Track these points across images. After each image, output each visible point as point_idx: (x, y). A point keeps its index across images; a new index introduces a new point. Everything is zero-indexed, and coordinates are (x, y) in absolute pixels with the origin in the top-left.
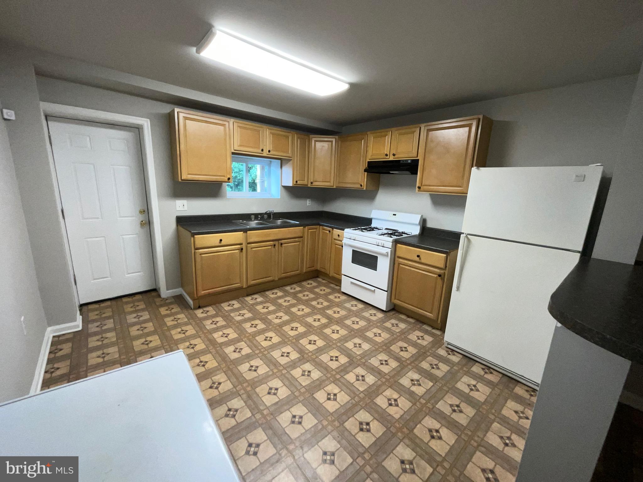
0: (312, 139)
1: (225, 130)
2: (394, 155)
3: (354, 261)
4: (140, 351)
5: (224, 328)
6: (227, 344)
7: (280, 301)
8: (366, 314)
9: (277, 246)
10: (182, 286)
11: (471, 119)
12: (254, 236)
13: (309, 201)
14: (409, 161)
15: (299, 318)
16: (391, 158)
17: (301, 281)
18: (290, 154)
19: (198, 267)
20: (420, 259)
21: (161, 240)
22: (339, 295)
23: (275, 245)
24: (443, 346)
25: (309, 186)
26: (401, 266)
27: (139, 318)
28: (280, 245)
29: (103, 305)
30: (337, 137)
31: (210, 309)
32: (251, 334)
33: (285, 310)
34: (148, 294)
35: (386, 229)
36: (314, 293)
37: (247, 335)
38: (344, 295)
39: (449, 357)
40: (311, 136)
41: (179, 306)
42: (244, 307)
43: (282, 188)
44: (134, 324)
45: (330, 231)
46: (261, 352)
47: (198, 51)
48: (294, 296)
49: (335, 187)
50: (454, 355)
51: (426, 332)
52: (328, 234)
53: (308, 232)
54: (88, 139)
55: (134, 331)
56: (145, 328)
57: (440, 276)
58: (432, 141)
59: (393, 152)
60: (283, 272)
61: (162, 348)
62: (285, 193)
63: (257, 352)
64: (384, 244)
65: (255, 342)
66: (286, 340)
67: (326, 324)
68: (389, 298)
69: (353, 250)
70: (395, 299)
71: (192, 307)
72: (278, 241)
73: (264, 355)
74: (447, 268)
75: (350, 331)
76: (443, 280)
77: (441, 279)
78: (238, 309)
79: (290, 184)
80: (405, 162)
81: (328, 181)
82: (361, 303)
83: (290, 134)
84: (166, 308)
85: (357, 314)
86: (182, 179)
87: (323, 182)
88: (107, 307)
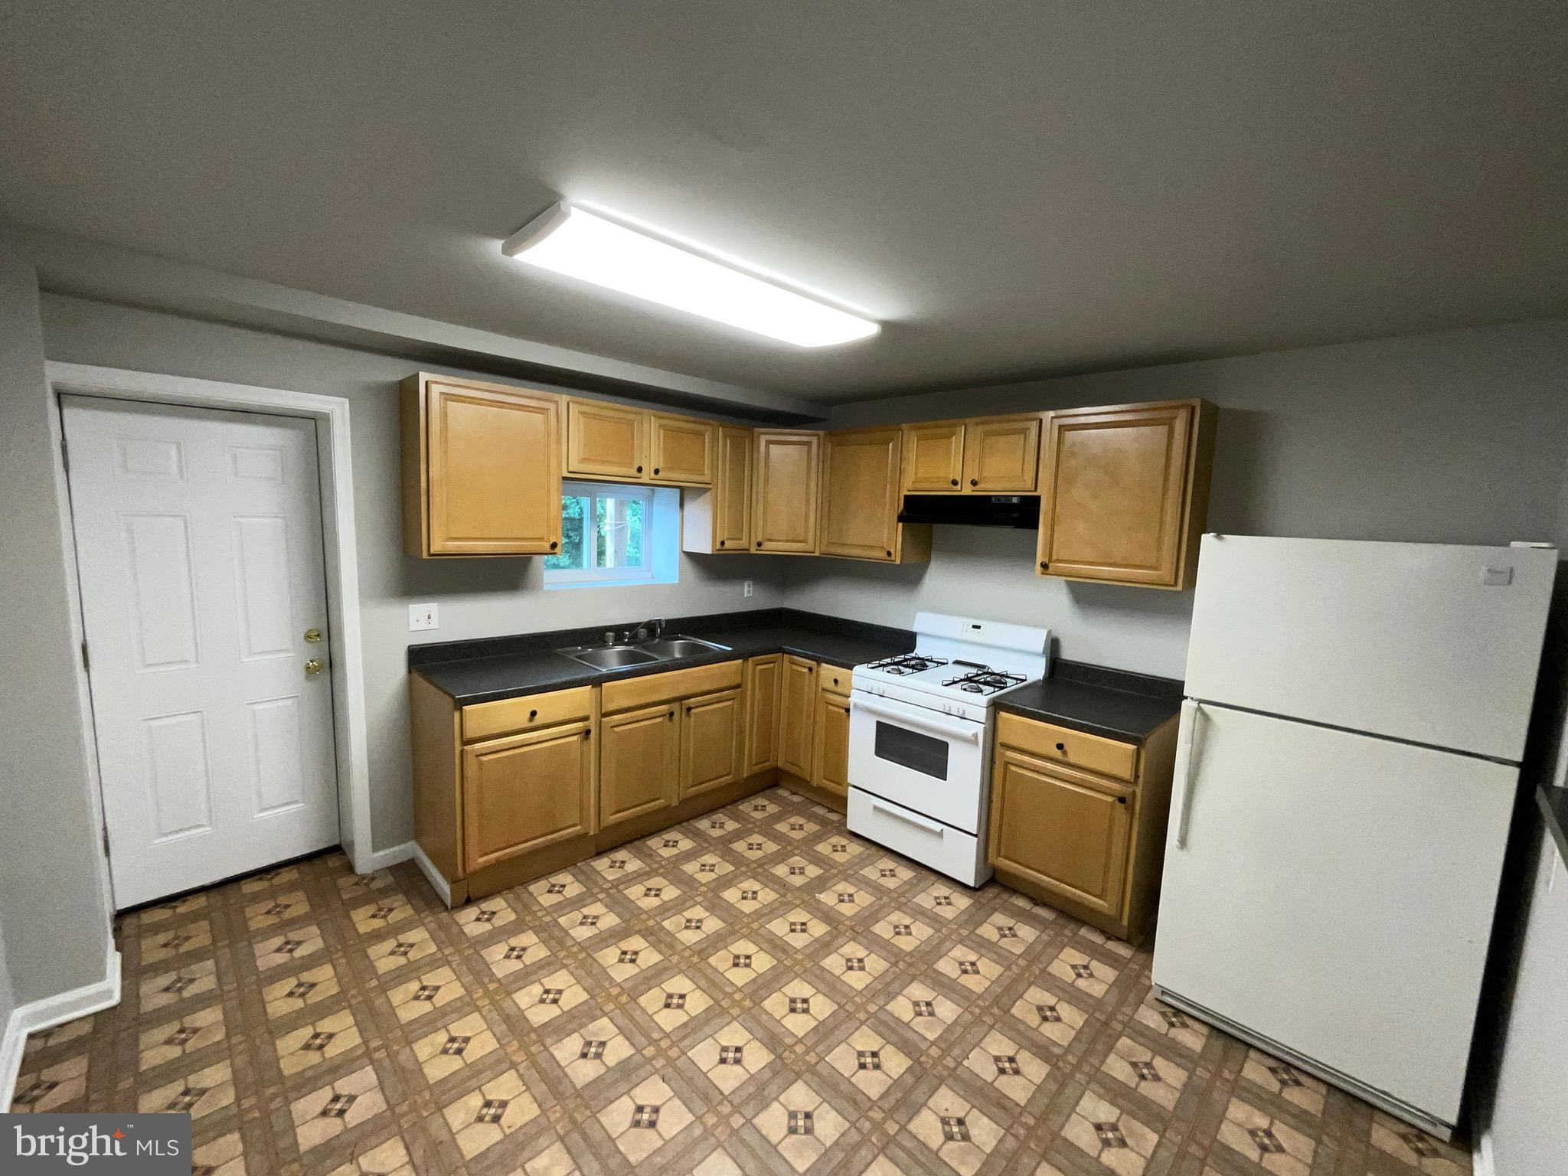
0: (759, 438)
1: (547, 422)
2: (974, 483)
3: (882, 750)
4: (300, 1074)
5: (545, 972)
6: (559, 1028)
7: (690, 868)
8: (925, 900)
9: (676, 717)
10: (417, 833)
11: (1171, 408)
12: (618, 693)
13: (749, 586)
14: (1015, 500)
15: (748, 925)
16: (967, 490)
17: (735, 801)
18: (707, 478)
19: (472, 789)
20: (1065, 753)
21: (363, 713)
22: (844, 842)
23: (671, 714)
24: (1150, 996)
25: (753, 551)
26: (1013, 768)
27: (291, 951)
28: (684, 710)
29: (182, 909)
30: (821, 433)
31: (497, 904)
32: (626, 986)
33: (705, 898)
34: (318, 862)
35: (957, 662)
36: (777, 837)
37: (615, 991)
38: (855, 839)
39: (1174, 1032)
40: (757, 430)
41: (409, 902)
42: (593, 895)
43: (685, 559)
44: (277, 974)
45: (810, 669)
46: (661, 1053)
47: (508, 250)
48: (724, 846)
49: (817, 554)
50: (1184, 1025)
51: (1095, 952)
52: (807, 675)
53: (754, 670)
54: (173, 453)
55: (279, 1001)
56: (313, 985)
57: (1122, 800)
58: (1074, 455)
59: (971, 474)
60: (690, 783)
61: (366, 1060)
62: (690, 571)
63: (649, 1051)
64: (964, 712)
65: (637, 1014)
66: (725, 1003)
67: (827, 938)
68: (982, 850)
69: (878, 723)
70: (999, 855)
71: (449, 903)
72: (680, 706)
73: (671, 1062)
74: (1141, 779)
75: (893, 960)
76: (1130, 810)
77: (1126, 808)
78: (578, 902)
79: (705, 547)
80: (1003, 500)
81: (802, 539)
82: (904, 863)
83: (709, 427)
84: (371, 909)
85: (900, 900)
86: (432, 551)
87: (787, 541)
88: (194, 917)
